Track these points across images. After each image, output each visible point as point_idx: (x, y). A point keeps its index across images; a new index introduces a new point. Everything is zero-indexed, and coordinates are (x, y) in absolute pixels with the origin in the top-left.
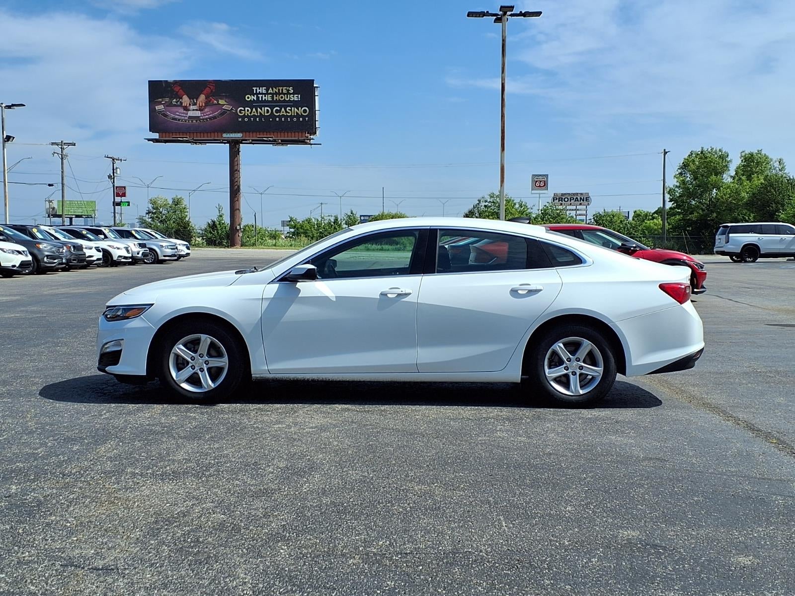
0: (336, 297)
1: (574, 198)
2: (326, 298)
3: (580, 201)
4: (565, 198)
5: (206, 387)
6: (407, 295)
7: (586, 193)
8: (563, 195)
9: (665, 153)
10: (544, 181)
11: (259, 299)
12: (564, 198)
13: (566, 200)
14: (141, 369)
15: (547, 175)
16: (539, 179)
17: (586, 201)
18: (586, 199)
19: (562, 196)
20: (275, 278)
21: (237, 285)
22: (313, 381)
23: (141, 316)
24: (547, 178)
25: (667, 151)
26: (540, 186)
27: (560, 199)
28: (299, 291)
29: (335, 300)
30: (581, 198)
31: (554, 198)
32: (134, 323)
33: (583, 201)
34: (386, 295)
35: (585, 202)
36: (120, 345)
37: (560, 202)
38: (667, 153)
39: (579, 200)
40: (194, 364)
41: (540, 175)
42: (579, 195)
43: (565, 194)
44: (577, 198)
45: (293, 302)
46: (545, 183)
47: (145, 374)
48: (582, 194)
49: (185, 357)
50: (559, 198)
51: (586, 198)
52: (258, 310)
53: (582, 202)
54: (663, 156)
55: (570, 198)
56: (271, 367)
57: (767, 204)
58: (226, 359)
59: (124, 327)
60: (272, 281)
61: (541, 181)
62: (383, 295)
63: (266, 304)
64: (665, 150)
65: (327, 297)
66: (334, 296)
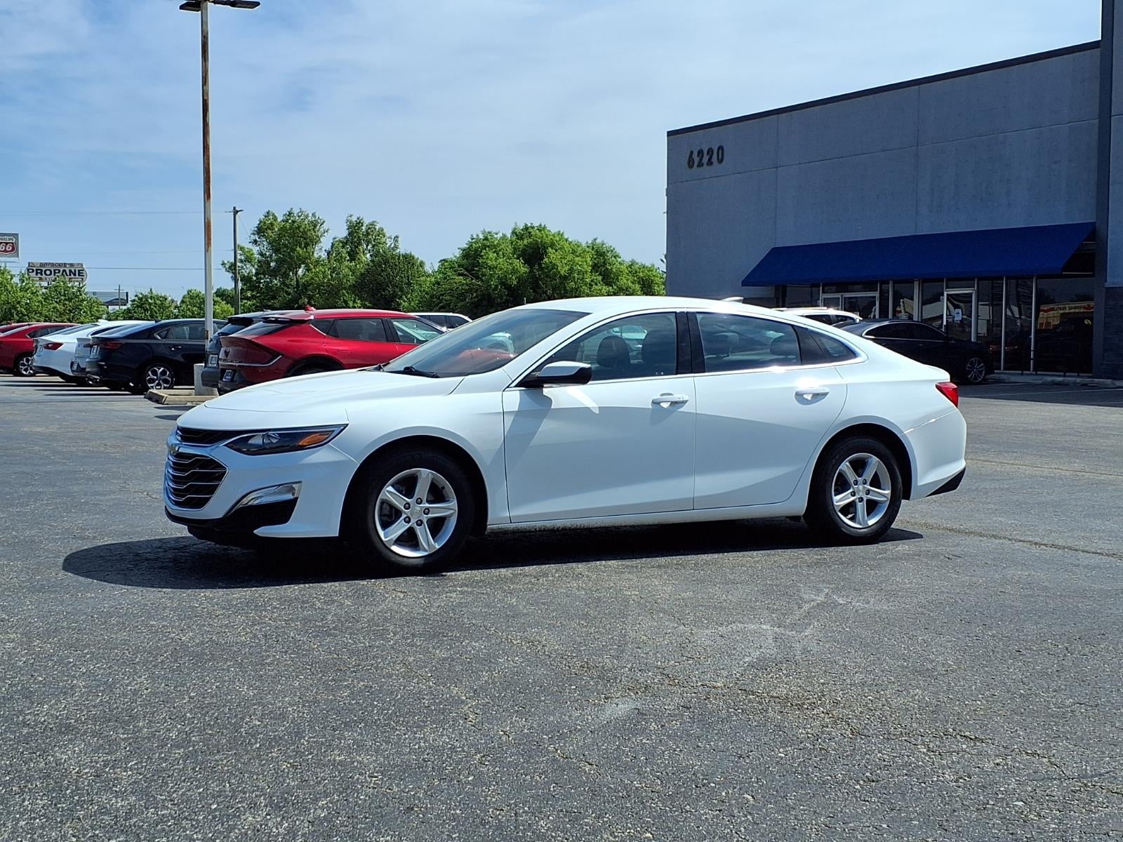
0: (599, 407)
1: (59, 271)
2: (587, 410)
3: (70, 275)
4: (46, 271)
5: (426, 547)
6: (684, 402)
7: (78, 264)
8: (42, 265)
9: (236, 212)
10: (12, 243)
11: (500, 413)
12: (44, 269)
13: (48, 272)
14: (331, 528)
15: (17, 234)
16: (4, 239)
17: (79, 275)
18: (79, 273)
19: (40, 266)
20: (511, 382)
21: (459, 393)
22: (564, 529)
23: (329, 443)
24: (17, 239)
25: (237, 209)
26: (5, 251)
27: (39, 272)
28: (549, 400)
29: (598, 412)
30: (70, 271)
31: (28, 270)
32: (320, 456)
33: (75, 275)
34: (659, 403)
35: (77, 276)
36: (292, 490)
37: (39, 275)
38: (237, 212)
39: (68, 274)
40: (410, 515)
41: (6, 235)
42: (68, 266)
43: (46, 264)
44: (64, 271)
45: (544, 417)
46: (13, 247)
47: (337, 535)
48: (72, 265)
49: (397, 503)
50: (37, 270)
51: (79, 271)
52: (498, 430)
53: (72, 276)
54: (233, 216)
55: (54, 270)
56: (516, 512)
57: (381, 286)
58: (453, 504)
59: (301, 463)
60: (508, 387)
61: (7, 243)
62: (656, 403)
63: (509, 420)
64: (234, 208)
65: (588, 408)
66: (597, 406)
